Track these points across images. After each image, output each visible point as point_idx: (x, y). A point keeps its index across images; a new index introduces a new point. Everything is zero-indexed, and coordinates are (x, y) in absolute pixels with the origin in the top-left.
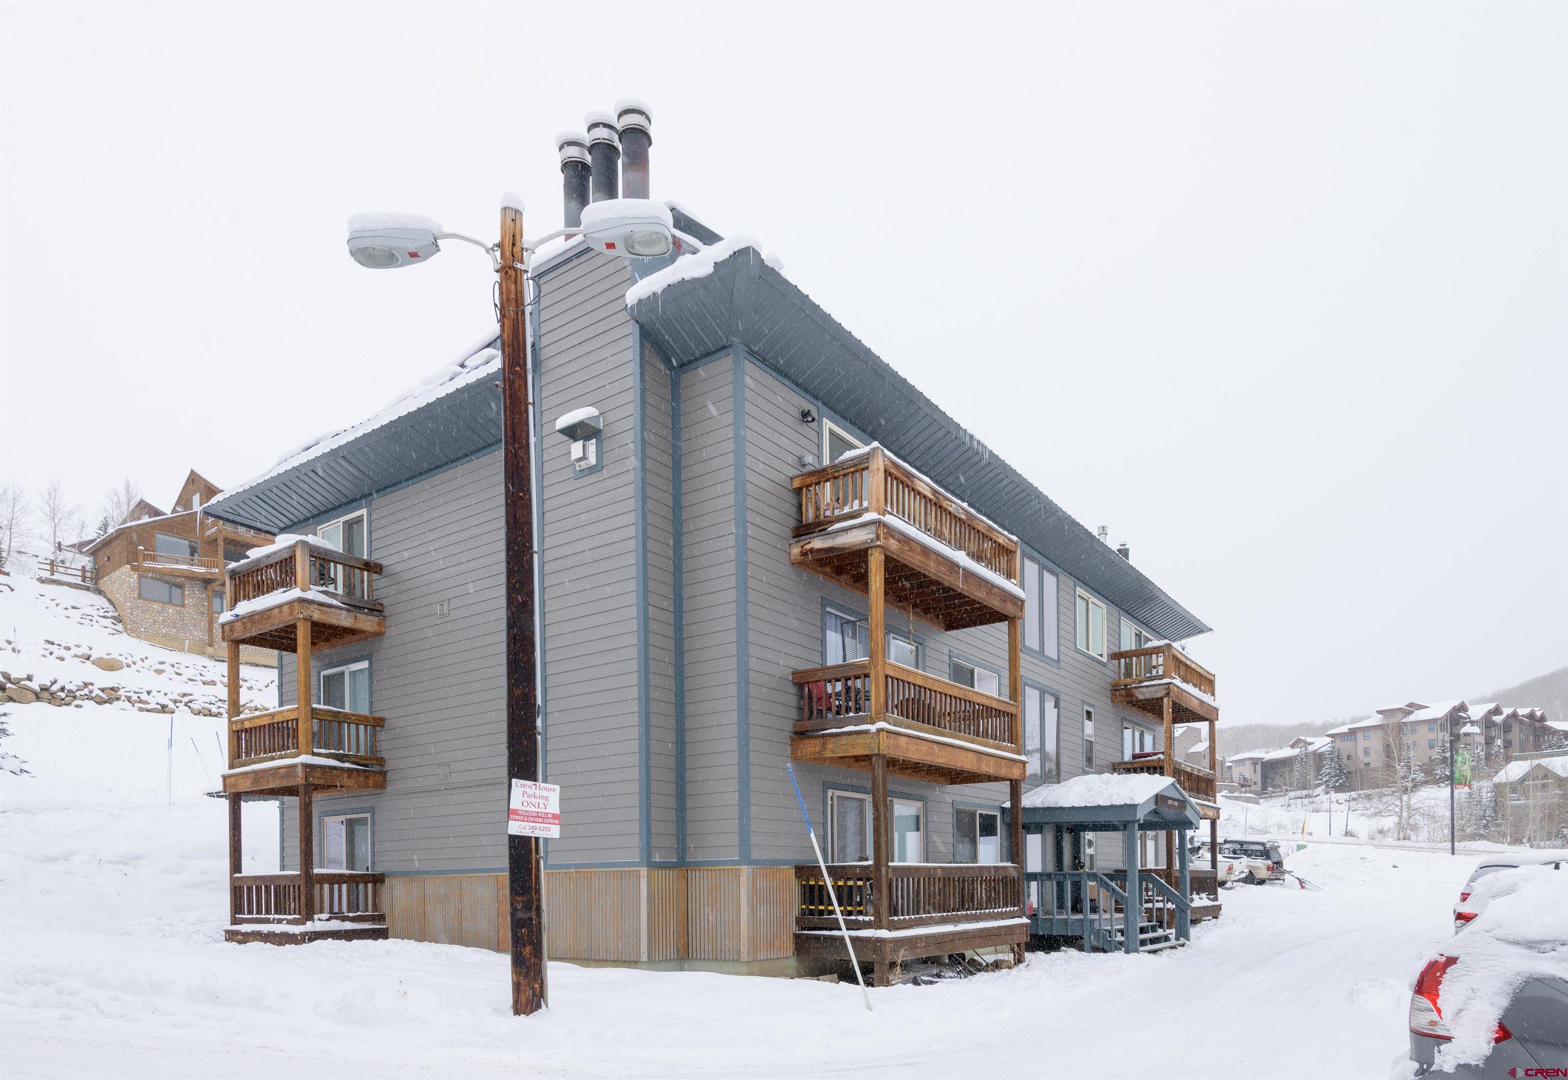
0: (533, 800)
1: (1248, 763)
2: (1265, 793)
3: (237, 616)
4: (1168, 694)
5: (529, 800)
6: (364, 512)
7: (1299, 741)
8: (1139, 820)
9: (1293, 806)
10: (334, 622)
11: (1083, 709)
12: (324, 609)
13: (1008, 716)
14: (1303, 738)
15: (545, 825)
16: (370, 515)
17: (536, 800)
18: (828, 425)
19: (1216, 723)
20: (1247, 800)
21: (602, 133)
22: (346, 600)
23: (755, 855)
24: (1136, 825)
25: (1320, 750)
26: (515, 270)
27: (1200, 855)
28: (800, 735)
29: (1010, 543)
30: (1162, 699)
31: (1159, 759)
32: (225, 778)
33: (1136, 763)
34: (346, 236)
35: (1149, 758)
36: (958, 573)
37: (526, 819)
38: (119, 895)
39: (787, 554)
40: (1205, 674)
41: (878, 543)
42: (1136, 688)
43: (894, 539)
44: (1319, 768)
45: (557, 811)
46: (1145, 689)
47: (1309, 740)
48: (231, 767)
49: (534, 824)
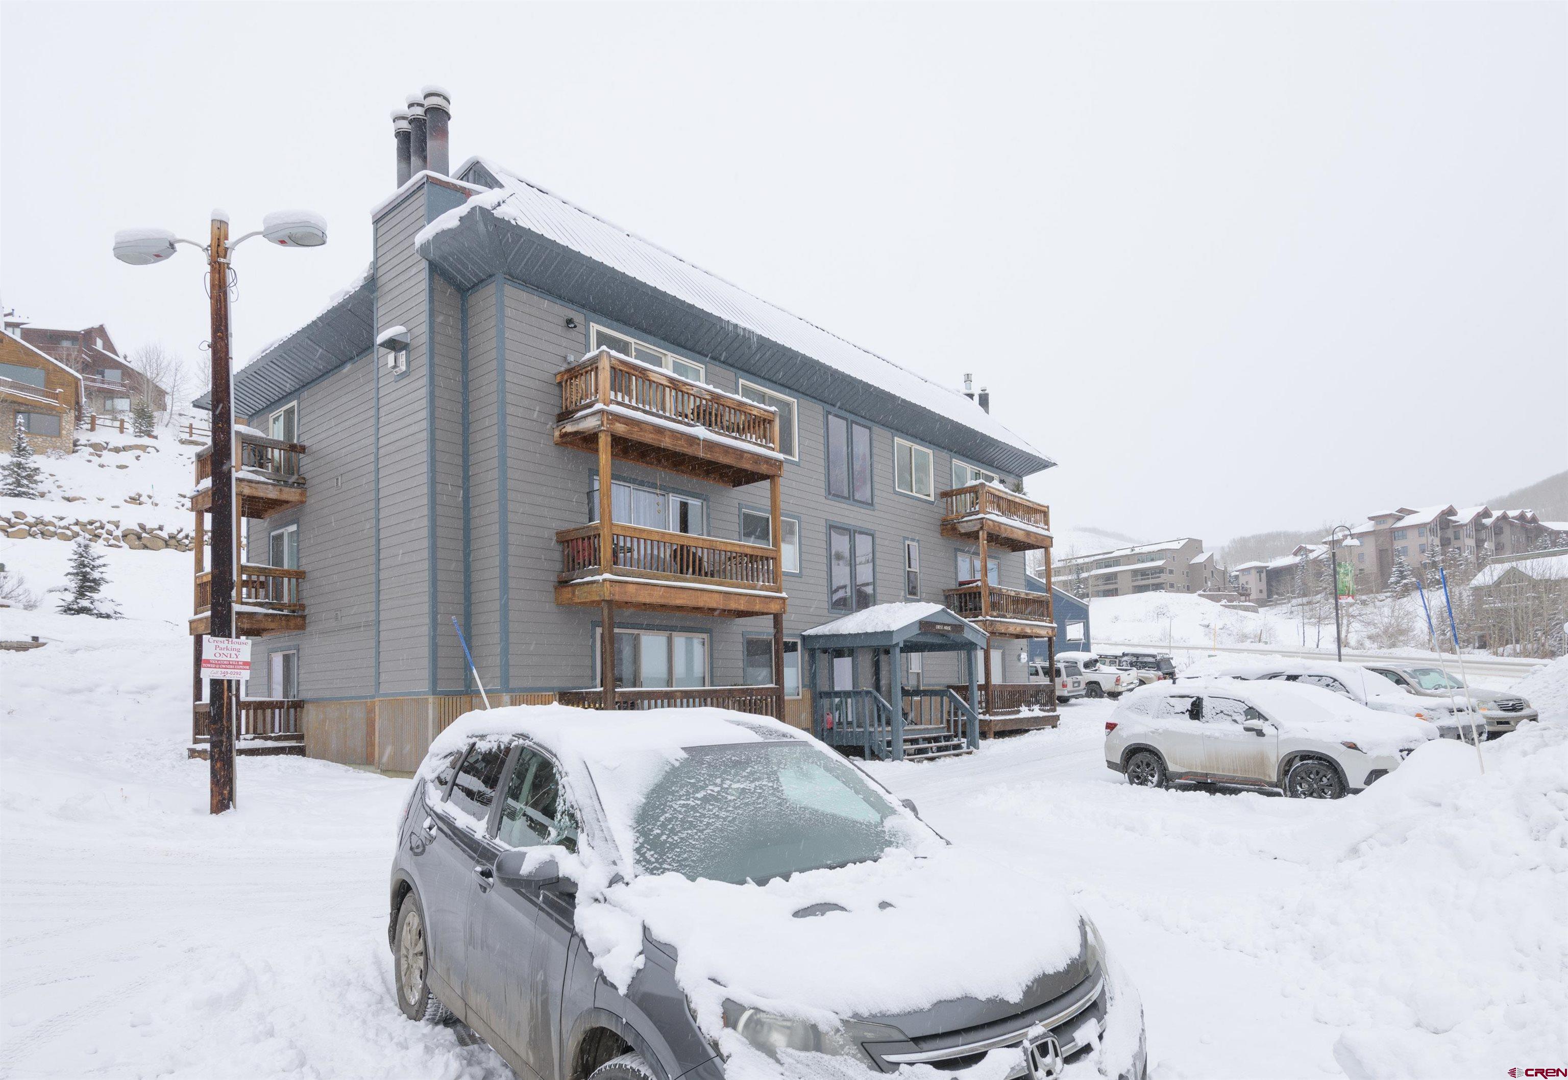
0: (225, 652)
1: (1253, 572)
2: (1271, 601)
3: (198, 491)
4: (982, 528)
5: (221, 652)
6: (295, 403)
7: (1300, 549)
8: (897, 644)
9: (1296, 613)
10: (261, 494)
11: (904, 544)
12: (253, 485)
13: (762, 560)
14: (1304, 545)
15: (236, 671)
16: (299, 404)
17: (228, 652)
18: (595, 327)
19: (1052, 550)
20: (1246, 609)
21: (419, 111)
22: (274, 477)
23: (513, 684)
24: (898, 650)
25: (1320, 558)
26: (220, 264)
27: (1096, 668)
28: (563, 583)
29: (766, 413)
30: (978, 532)
31: (977, 586)
32: (191, 622)
33: (961, 589)
34: (113, 245)
35: (971, 585)
36: (699, 444)
37: (217, 666)
38: (125, 720)
39: (551, 437)
40: (1035, 506)
41: (602, 428)
42: (959, 523)
43: (620, 423)
44: (1319, 574)
45: (248, 659)
46: (965, 524)
47: (1310, 547)
48: (196, 614)
49: (225, 670)
